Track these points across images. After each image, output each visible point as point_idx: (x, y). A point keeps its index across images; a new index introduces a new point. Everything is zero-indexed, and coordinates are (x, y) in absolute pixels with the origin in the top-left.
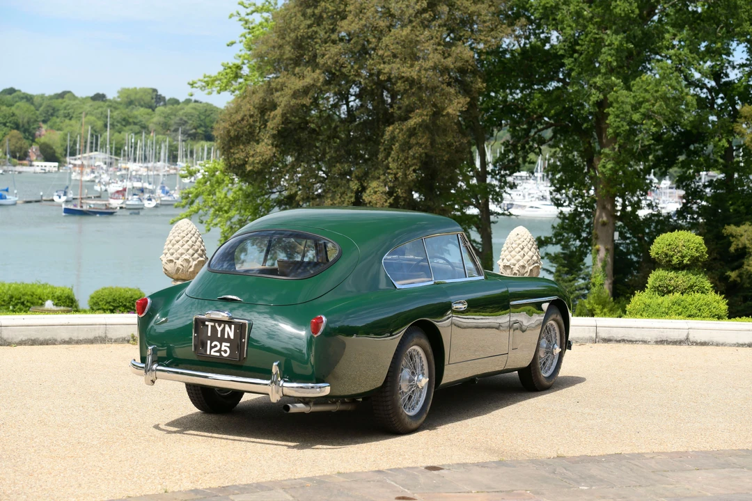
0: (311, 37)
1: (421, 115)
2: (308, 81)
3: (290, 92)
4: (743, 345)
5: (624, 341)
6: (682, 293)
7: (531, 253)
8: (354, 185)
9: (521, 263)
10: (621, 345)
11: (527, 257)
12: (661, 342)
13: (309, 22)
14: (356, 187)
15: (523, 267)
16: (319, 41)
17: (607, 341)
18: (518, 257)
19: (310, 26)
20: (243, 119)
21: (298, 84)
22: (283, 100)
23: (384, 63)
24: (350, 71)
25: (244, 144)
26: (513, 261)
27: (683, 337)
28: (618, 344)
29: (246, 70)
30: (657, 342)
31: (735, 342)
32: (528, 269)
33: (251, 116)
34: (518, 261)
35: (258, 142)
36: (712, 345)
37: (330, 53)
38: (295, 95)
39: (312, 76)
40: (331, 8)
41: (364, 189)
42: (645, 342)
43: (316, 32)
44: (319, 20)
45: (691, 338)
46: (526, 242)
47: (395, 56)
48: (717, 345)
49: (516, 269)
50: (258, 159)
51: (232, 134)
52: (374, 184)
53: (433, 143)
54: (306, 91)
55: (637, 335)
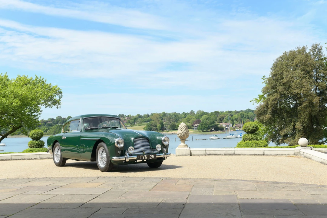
0: (276, 85)
1: (306, 103)
2: (275, 97)
3: (271, 100)
4: (252, 155)
5: (214, 154)
6: (249, 141)
7: (184, 130)
8: (292, 124)
9: (181, 133)
10: (214, 156)
11: (182, 131)
12: (226, 155)
13: (275, 81)
14: (293, 124)
15: (181, 134)
16: (278, 86)
17: (209, 155)
18: (180, 131)
19: (275, 82)
20: (262, 109)
21: (273, 98)
22: (270, 102)
23: (294, 90)
24: (286, 93)
25: (262, 115)
26: (179, 132)
27: (233, 153)
28: (212, 156)
29: (265, 96)
30: (225, 155)
31: (249, 154)
32: (183, 134)
33: (264, 108)
34: (180, 132)
35: (266, 114)
36: (242, 155)
37: (281, 89)
38: (273, 101)
39: (276, 96)
40: (280, 77)
41: (295, 124)
42: (221, 155)
43: (277, 84)
44: (277, 80)
45: (235, 153)
46: (182, 127)
47: (297, 88)
48: (244, 155)
49: (179, 134)
50: (266, 119)
51: (259, 113)
52: (297, 123)
53: (312, 111)
54: (275, 100)
55: (218, 153)
